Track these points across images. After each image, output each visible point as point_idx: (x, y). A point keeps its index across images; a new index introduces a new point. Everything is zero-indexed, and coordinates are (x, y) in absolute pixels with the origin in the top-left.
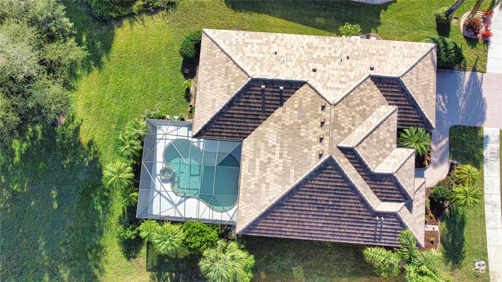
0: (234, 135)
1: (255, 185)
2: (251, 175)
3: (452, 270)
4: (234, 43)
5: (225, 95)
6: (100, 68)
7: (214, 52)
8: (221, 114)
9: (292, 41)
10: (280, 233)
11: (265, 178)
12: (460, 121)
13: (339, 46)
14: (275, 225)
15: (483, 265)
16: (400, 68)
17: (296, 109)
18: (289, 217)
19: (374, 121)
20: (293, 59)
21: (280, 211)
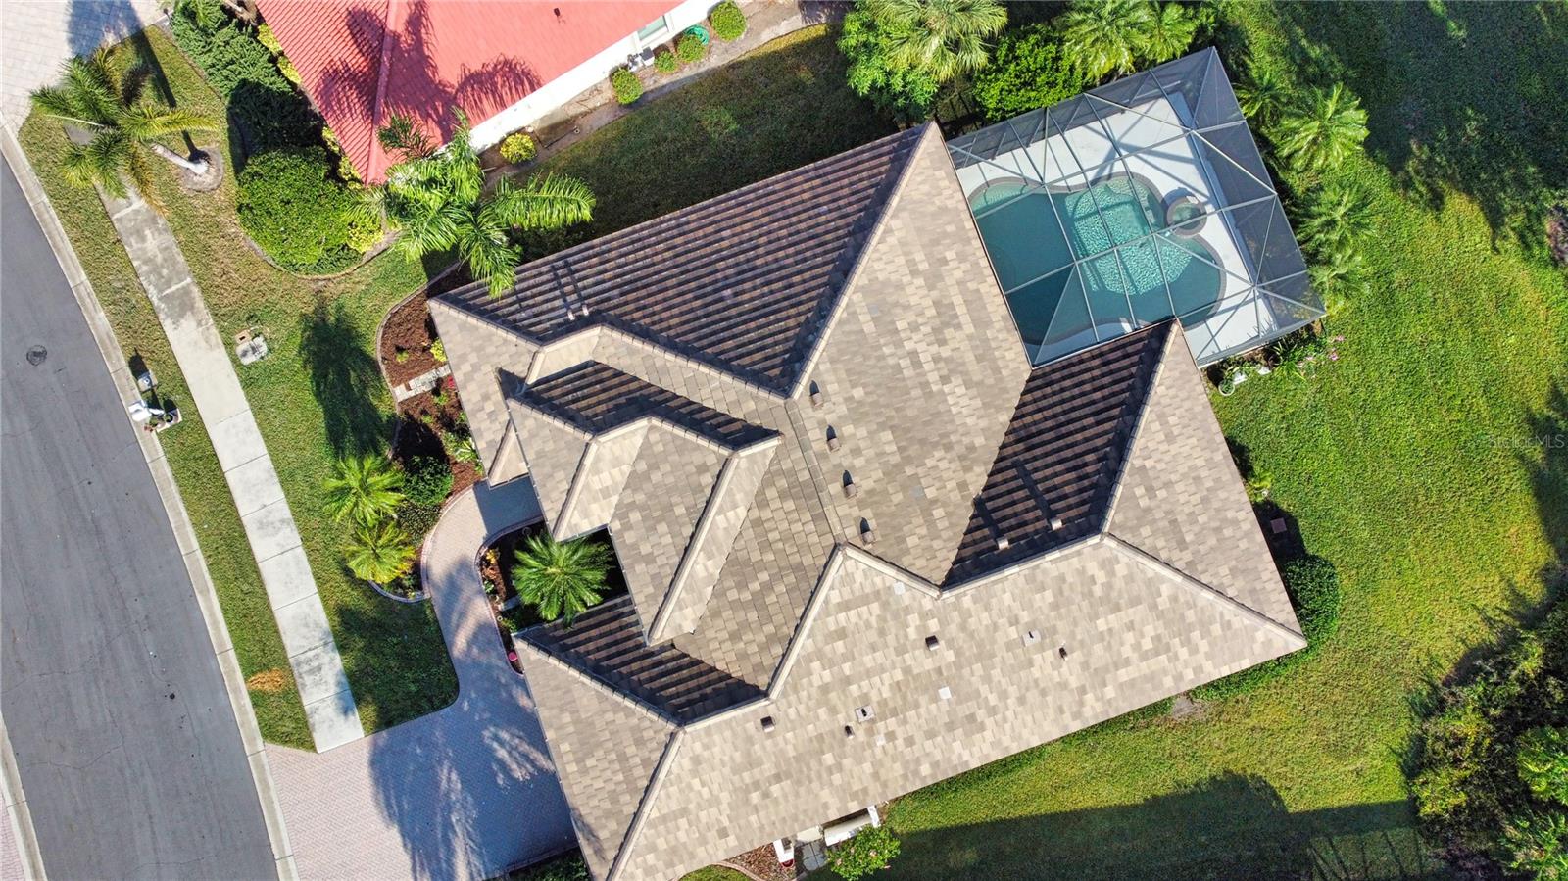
0: (1066, 372)
1: (945, 261)
2: (969, 284)
3: (321, 308)
4: (1196, 635)
5: (1149, 463)
6: (1532, 421)
7: (1240, 583)
8: (1133, 408)
9: (1029, 719)
10: (821, 172)
11: (931, 287)
12: (437, 725)
13: (887, 762)
14: (846, 182)
15: (245, 354)
16: (687, 763)
17: (934, 501)
18: (820, 214)
19: (703, 566)
20: (1006, 654)
21: (850, 219)
